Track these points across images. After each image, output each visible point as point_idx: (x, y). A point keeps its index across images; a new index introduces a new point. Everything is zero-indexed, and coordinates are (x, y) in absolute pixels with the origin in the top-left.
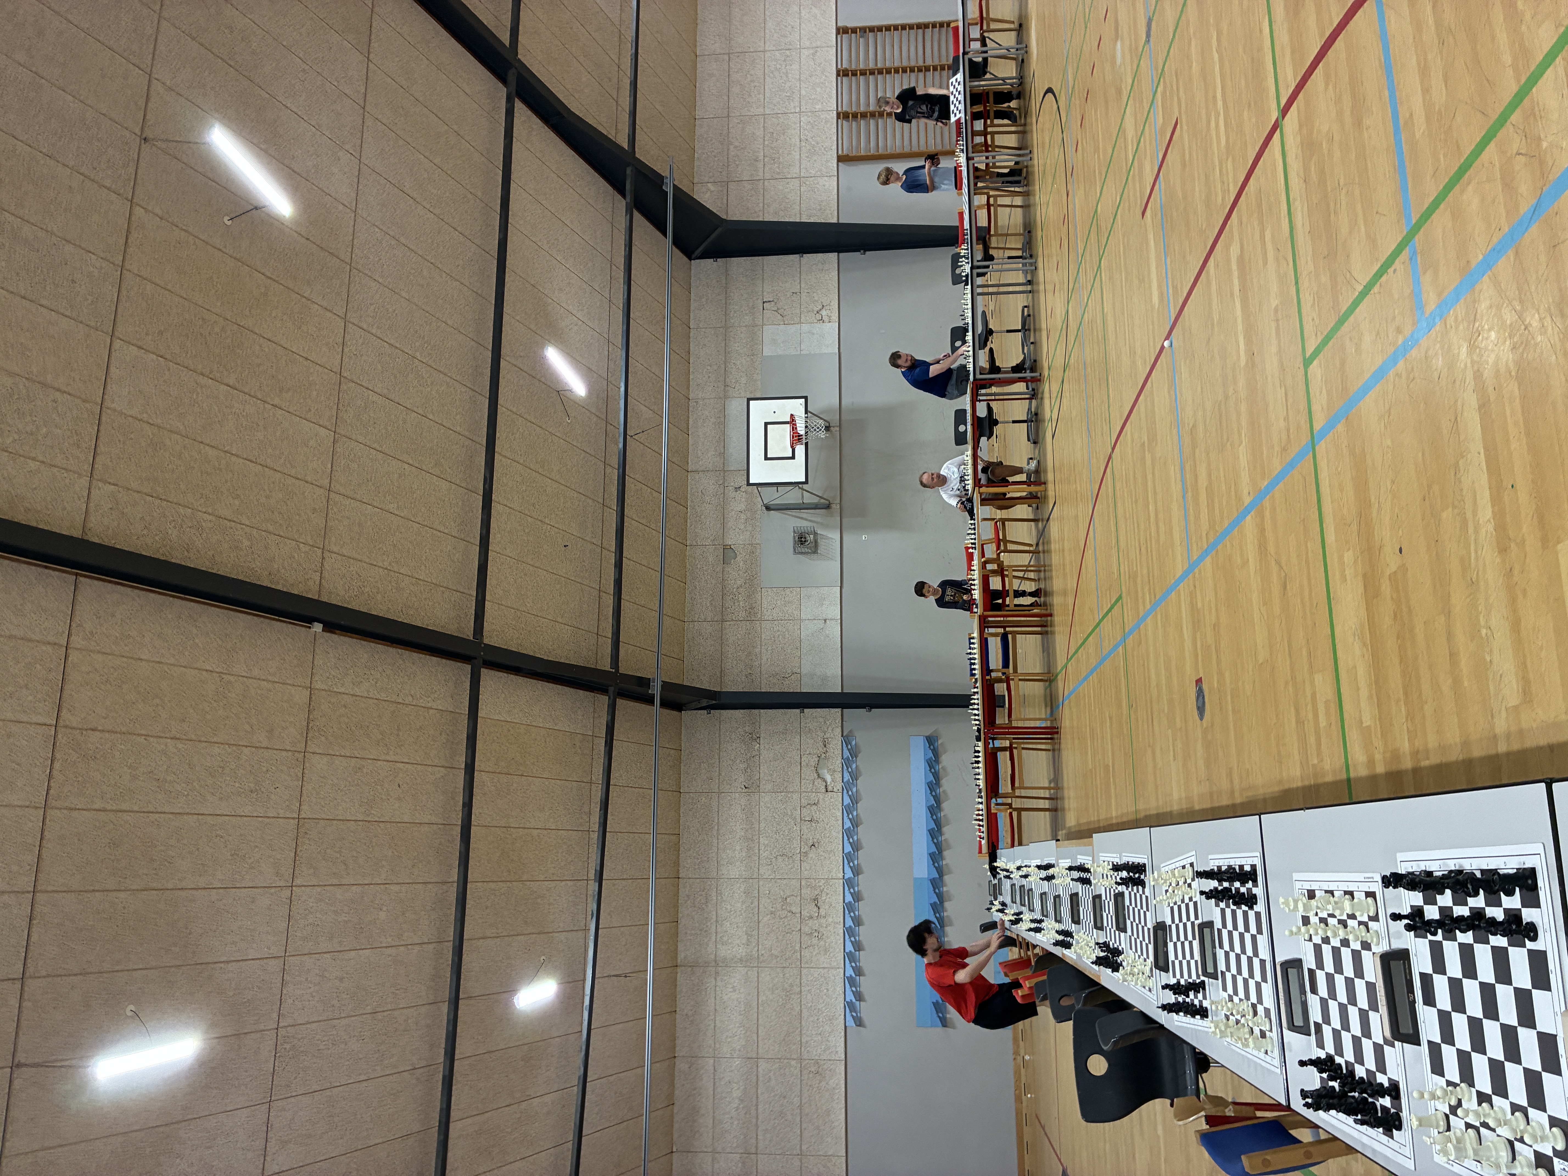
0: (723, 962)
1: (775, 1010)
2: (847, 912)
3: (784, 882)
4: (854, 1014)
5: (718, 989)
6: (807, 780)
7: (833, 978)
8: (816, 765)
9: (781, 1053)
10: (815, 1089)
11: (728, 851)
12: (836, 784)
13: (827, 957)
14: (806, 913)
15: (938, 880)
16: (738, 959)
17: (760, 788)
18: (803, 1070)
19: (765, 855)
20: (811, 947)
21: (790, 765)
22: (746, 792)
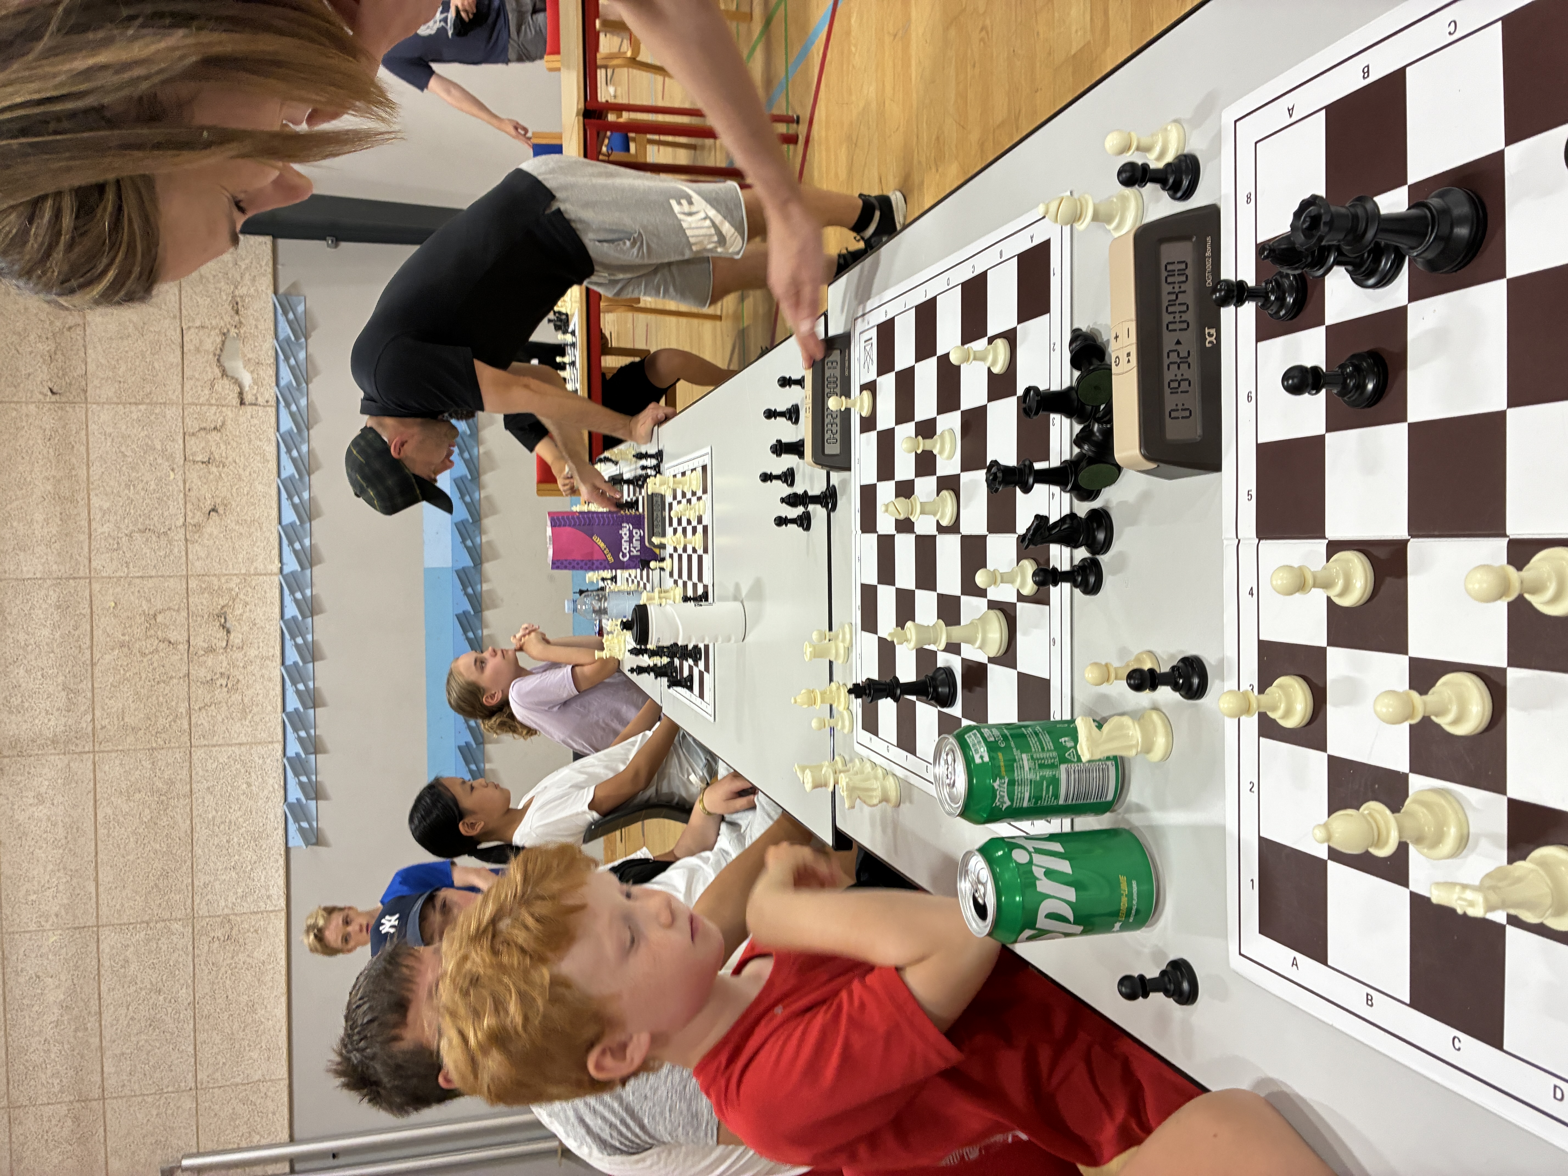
0: (13, 747)
2: (287, 636)
3: (150, 583)
4: (305, 825)
6: (198, 380)
7: (261, 761)
8: (218, 352)
9: (150, 912)
10: (223, 970)
11: (15, 524)
12: (262, 390)
13: (247, 723)
14: (199, 642)
15: (473, 571)
16: (48, 738)
17: (88, 394)
18: (197, 937)
19: (103, 530)
20: (213, 707)
21: (157, 347)
22: (53, 403)
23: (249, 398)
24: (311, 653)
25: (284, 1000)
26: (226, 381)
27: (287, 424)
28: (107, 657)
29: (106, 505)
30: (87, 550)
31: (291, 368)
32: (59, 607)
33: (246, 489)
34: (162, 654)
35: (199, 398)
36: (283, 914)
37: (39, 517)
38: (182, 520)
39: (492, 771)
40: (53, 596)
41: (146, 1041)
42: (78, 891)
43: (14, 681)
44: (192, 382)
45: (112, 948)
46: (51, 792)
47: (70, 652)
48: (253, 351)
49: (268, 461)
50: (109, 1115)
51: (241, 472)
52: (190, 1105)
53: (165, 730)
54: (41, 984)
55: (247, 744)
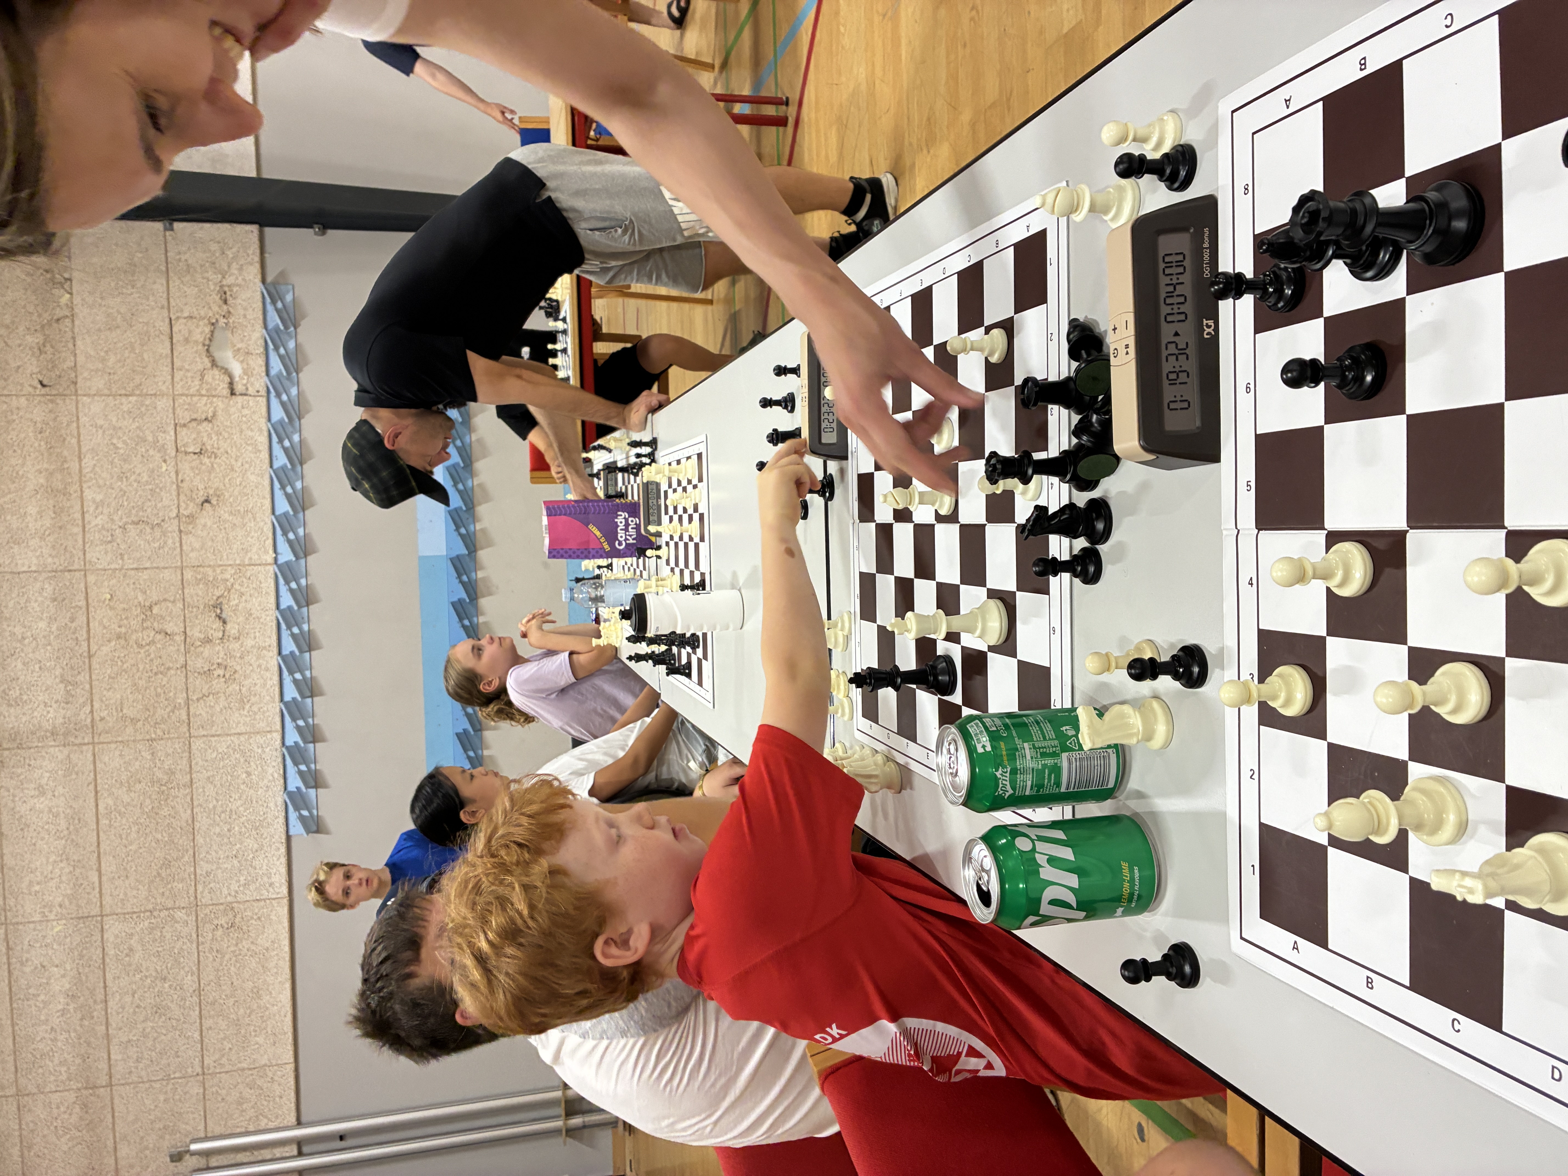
0: (12, 740)
2: (283, 626)
3: (145, 575)
4: (305, 813)
6: (188, 371)
7: (260, 751)
8: (207, 342)
9: (153, 900)
10: (227, 957)
11: (8, 518)
12: (252, 379)
13: (245, 712)
14: (195, 633)
15: (467, 559)
16: (46, 731)
17: (79, 385)
18: (201, 925)
19: (97, 522)
20: (211, 696)
21: (146, 338)
22: (43, 395)
23: (239, 388)
24: (307, 643)
25: (288, 985)
26: (216, 372)
27: (278, 413)
28: (105, 650)
29: (99, 498)
30: (80, 542)
31: (281, 358)
32: (54, 600)
33: (238, 480)
34: (159, 646)
35: (188, 389)
36: (285, 901)
38: (175, 511)
39: (490, 757)
40: (49, 589)
41: (153, 1028)
42: (81, 881)
43: (12, 674)
44: (181, 373)
45: (117, 937)
46: (52, 784)
47: (67, 644)
48: (242, 341)
49: (260, 451)
50: (116, 1101)
51: (233, 462)
52: (197, 1090)
53: (163, 720)
54: (47, 973)
55: (246, 733)
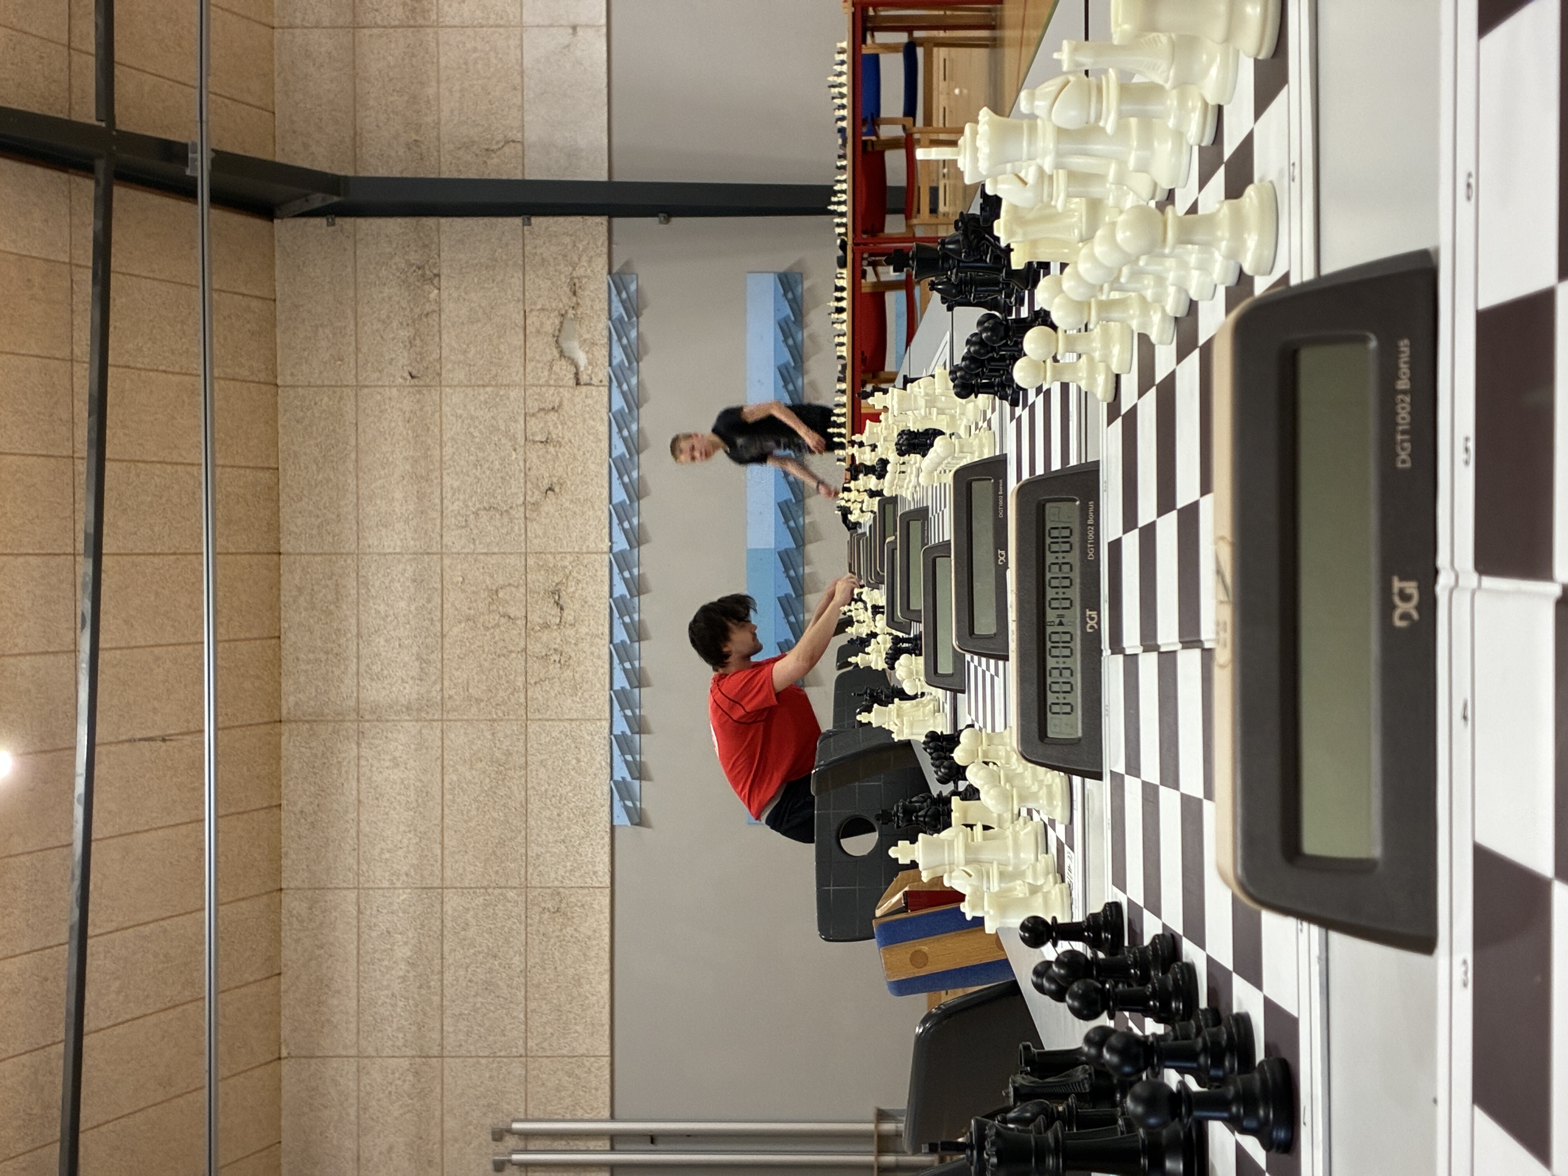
0: (373, 712)
1: (475, 800)
2: (616, 614)
3: (493, 560)
4: (629, 804)
5: (363, 762)
6: (539, 362)
7: (589, 738)
8: (557, 333)
9: (488, 878)
10: (552, 941)
11: (378, 502)
12: (596, 370)
13: (578, 699)
14: (535, 618)
15: (795, 553)
16: (403, 705)
17: (443, 376)
18: (530, 906)
19: (453, 508)
20: (547, 681)
21: (503, 331)
22: (412, 386)
23: (584, 378)
24: (637, 633)
25: (607, 976)
26: (563, 362)
27: (619, 402)
28: (456, 630)
29: (456, 484)
30: (439, 526)
31: (624, 348)
32: (414, 581)
33: (580, 469)
34: (503, 629)
35: (538, 380)
36: (608, 891)
37: (398, 495)
38: (522, 499)
40: (410, 570)
41: (482, 1003)
42: (426, 853)
43: (376, 650)
44: (533, 364)
45: (455, 910)
46: (405, 757)
47: (424, 624)
48: (589, 332)
49: (600, 440)
50: (446, 1072)
51: (576, 450)
52: (519, 1071)
53: (504, 703)
54: (392, 940)
55: (576, 720)
